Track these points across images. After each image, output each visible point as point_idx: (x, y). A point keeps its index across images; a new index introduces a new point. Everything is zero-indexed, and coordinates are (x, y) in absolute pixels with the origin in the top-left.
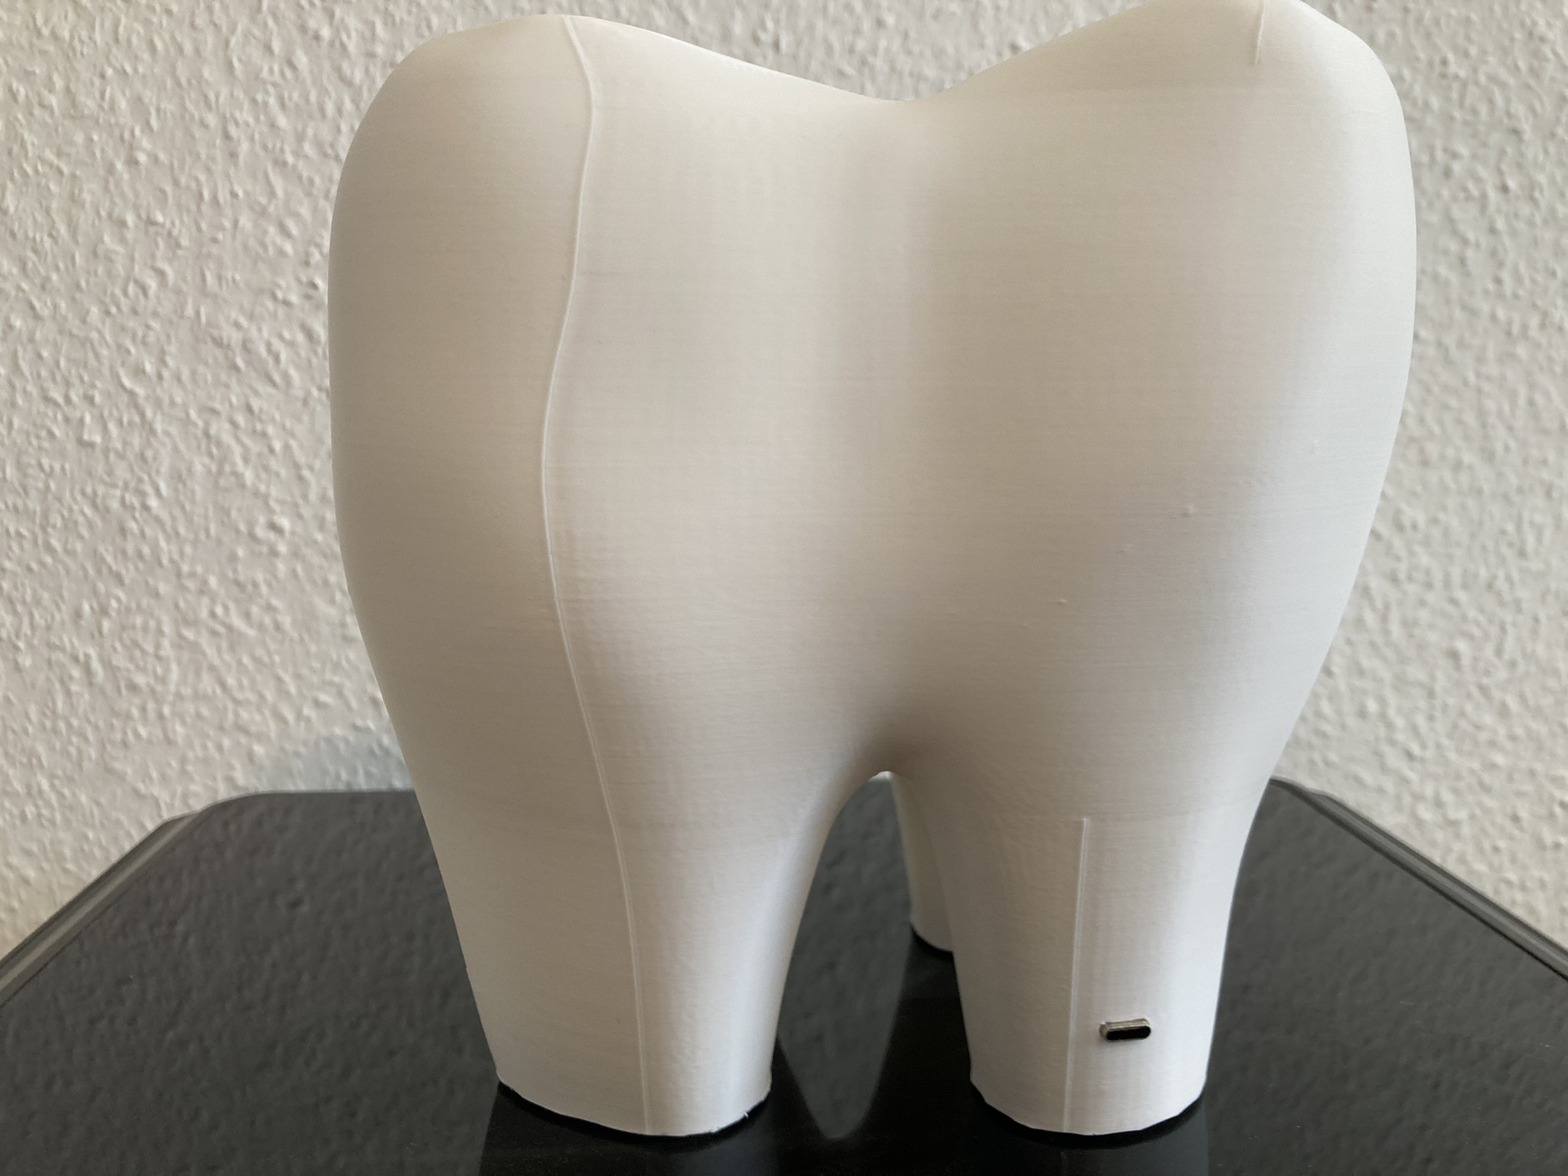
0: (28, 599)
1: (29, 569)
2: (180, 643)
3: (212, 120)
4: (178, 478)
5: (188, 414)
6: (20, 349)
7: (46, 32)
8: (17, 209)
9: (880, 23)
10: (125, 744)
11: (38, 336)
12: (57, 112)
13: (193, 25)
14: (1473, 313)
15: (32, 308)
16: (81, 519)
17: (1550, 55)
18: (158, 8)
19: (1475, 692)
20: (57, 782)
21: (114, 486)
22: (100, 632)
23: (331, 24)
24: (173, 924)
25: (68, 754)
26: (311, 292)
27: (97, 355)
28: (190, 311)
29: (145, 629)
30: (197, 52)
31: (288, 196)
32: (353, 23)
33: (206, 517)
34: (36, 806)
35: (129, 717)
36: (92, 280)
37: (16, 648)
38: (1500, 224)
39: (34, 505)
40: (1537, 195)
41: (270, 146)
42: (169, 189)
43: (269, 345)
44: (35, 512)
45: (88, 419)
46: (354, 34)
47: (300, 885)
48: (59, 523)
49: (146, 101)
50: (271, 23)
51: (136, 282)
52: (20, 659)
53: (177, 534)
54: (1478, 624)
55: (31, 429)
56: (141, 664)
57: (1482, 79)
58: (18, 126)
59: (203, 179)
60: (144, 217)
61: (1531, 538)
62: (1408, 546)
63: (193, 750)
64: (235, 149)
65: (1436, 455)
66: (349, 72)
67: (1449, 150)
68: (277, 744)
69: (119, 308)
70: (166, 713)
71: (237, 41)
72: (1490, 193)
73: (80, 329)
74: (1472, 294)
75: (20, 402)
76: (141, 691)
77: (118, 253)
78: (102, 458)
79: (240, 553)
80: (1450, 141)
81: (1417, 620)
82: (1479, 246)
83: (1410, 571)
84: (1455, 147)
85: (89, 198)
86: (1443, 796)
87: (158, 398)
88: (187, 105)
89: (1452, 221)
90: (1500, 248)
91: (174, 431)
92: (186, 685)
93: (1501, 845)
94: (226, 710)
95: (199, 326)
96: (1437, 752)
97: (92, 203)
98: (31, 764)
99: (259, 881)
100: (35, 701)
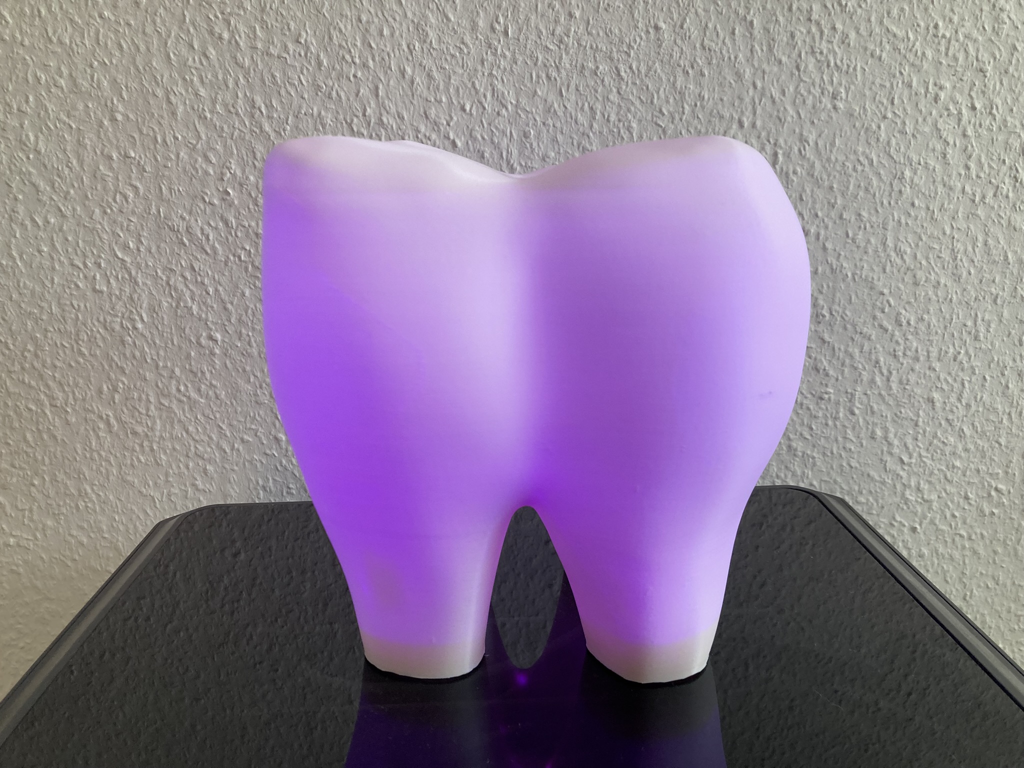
0: (71, 383)
1: (70, 365)
2: (160, 406)
3: (160, 92)
4: (152, 310)
5: (156, 272)
6: (55, 235)
7: (55, 40)
8: (46, 150)
9: (571, 15)
10: (132, 465)
11: (65, 228)
12: (66, 90)
13: (144, 32)
14: (951, 189)
15: (61, 211)
16: (98, 336)
17: (1007, 20)
18: (122, 23)
20: (95, 488)
21: (117, 316)
22: (114, 402)
23: (229, 29)
24: (167, 566)
25: (101, 472)
26: (225, 197)
27: (101, 238)
28: (154, 210)
29: (140, 399)
30: (148, 49)
31: (209, 138)
32: (242, 28)
33: (171, 333)
34: (85, 502)
35: (134, 450)
36: (94, 192)
37: (66, 411)
38: (970, 132)
39: (70, 328)
40: (994, 111)
41: (196, 107)
42: (136, 136)
43: (202, 229)
44: (71, 332)
45: (98, 277)
46: (243, 35)
47: (238, 544)
48: (86, 338)
49: (119, 81)
50: (192, 30)
51: (120, 193)
52: (69, 418)
53: (155, 343)
54: (947, 382)
55: (65, 283)
56: (139, 420)
57: (961, 38)
58: (42, 98)
59: (156, 129)
60: (123, 153)
61: (982, 329)
62: (904, 335)
63: (172, 469)
64: (175, 110)
65: (924, 279)
66: (241, 59)
67: (938, 84)
68: (220, 465)
69: (111, 209)
70: (155, 448)
71: (172, 41)
72: (964, 111)
73: (89, 223)
74: (950, 176)
75: (57, 267)
76: (140, 435)
77: (109, 176)
78: (108, 300)
79: (193, 354)
80: (939, 78)
81: (908, 381)
82: (955, 145)
83: (905, 349)
84: (942, 82)
85: (89, 143)
86: (922, 486)
87: (138, 263)
88: (144, 83)
89: (939, 130)
90: (970, 146)
91: (149, 283)
92: (165, 431)
93: (957, 514)
94: (190, 446)
95: (160, 220)
96: (919, 459)
97: (91, 145)
98: (80, 478)
99: (214, 542)
100: (80, 442)
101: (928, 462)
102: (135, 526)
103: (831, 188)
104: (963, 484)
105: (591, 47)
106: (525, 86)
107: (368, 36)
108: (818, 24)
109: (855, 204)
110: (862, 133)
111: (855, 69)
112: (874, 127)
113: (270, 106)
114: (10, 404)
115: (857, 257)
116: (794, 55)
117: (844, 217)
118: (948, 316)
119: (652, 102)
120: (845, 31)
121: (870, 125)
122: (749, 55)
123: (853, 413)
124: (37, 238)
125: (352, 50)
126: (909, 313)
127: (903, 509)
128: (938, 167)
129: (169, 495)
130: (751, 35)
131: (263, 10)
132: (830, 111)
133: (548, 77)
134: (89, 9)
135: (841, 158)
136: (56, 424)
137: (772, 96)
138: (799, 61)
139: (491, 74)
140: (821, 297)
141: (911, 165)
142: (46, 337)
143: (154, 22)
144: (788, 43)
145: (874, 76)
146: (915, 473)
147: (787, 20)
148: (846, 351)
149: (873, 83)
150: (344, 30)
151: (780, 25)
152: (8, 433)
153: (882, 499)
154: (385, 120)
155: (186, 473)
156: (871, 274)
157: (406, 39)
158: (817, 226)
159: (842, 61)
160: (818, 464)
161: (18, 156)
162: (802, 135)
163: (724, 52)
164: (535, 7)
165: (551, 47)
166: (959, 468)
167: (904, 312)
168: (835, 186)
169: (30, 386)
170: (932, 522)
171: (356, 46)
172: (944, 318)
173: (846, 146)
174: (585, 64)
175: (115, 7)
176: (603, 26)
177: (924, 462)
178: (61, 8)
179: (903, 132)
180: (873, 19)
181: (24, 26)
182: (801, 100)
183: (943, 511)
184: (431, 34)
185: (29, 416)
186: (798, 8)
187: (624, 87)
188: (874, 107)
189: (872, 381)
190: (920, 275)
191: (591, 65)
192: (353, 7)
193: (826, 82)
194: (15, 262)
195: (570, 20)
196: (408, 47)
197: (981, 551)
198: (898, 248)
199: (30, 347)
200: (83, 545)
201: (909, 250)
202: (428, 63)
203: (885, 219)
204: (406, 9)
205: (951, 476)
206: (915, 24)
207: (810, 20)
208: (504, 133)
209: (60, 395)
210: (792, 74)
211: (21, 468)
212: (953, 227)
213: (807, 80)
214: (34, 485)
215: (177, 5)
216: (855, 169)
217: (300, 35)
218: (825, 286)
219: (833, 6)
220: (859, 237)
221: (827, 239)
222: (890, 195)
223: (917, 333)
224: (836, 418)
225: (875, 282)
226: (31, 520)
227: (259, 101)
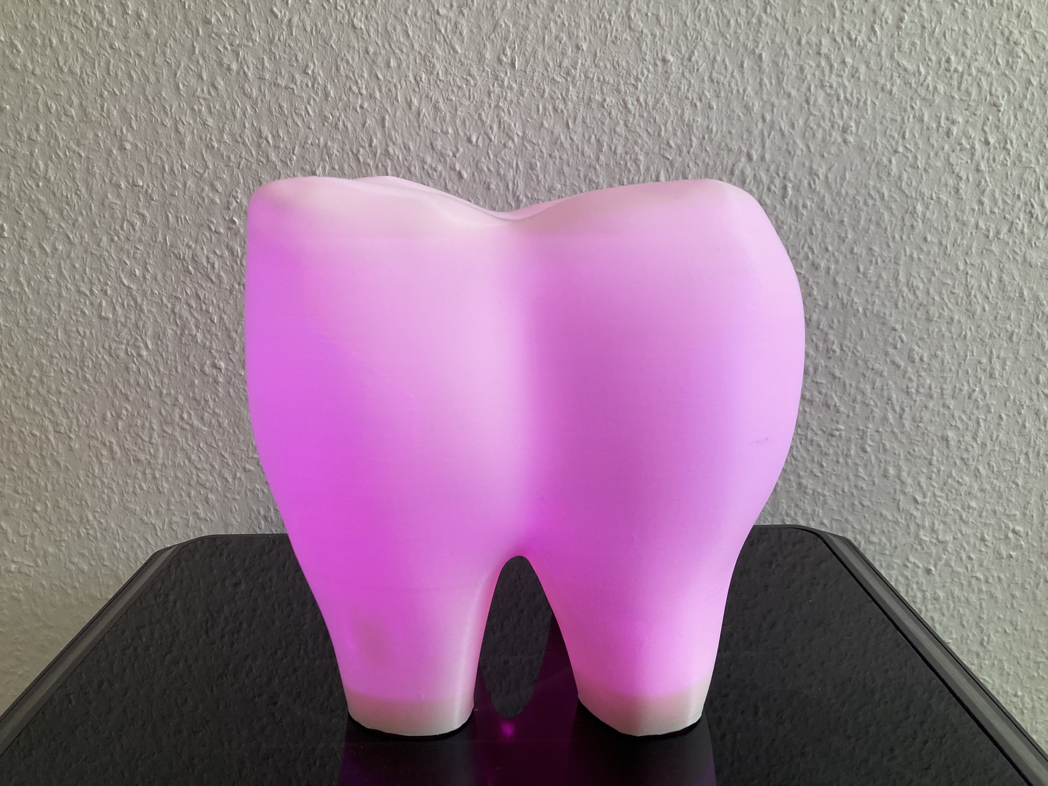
0: (75, 410)
1: (75, 392)
2: (163, 434)
3: (168, 122)
4: (158, 337)
5: (162, 300)
6: (62, 262)
7: (66, 69)
8: (55, 178)
9: (578, 48)
10: (135, 494)
11: (72, 255)
12: (76, 119)
13: (154, 63)
14: (964, 224)
15: (68, 238)
16: (103, 363)
17: (1022, 55)
18: (132, 53)
19: (958, 462)
20: (96, 515)
21: (122, 343)
22: (117, 429)
23: (237, 60)
24: (167, 596)
25: (103, 499)
26: (231, 225)
27: (107, 266)
28: (160, 238)
29: (143, 426)
30: (158, 80)
31: (216, 168)
32: (250, 59)
33: (175, 361)
34: (86, 529)
35: (136, 477)
36: (102, 220)
37: (70, 437)
38: (983, 167)
39: (76, 354)
40: (1009, 146)
41: (204, 137)
42: (145, 165)
43: (208, 258)
44: (76, 358)
45: (104, 304)
46: (251, 66)
47: (239, 574)
48: (90, 365)
49: (128, 111)
50: (201, 62)
51: (128, 221)
52: (72, 445)
53: (159, 371)
54: (962, 420)
55: (71, 309)
56: (142, 447)
57: (974, 72)
58: (52, 127)
59: (165, 159)
60: (131, 182)
61: (998, 367)
62: (917, 372)
63: (174, 497)
64: (183, 139)
65: (937, 315)
66: (249, 90)
67: (950, 118)
68: (222, 494)
69: (119, 237)
70: (157, 476)
71: (181, 72)
72: (977, 146)
73: (97, 250)
74: (963, 212)
75: (64, 294)
76: (142, 462)
77: (117, 204)
78: (113, 326)
79: (196, 382)
80: (951, 113)
81: (922, 418)
82: (968, 180)
83: (918, 387)
84: (954, 117)
85: (98, 171)
86: (936, 526)
87: (144, 290)
88: (153, 113)
89: (951, 165)
90: (983, 181)
91: (154, 310)
92: (168, 459)
93: (973, 556)
94: (192, 474)
95: (166, 247)
96: (933, 499)
97: (100, 174)
98: (82, 505)
99: (215, 571)
100: (83, 469)
101: (943, 502)
102: (136, 554)
103: (842, 222)
104: (979, 525)
105: (599, 80)
106: (532, 118)
107: (375, 68)
108: (828, 58)
109: (866, 238)
110: (873, 167)
111: (865, 103)
112: (885, 161)
113: (276, 136)
114: (14, 430)
115: (868, 291)
116: (804, 89)
117: (855, 251)
118: (962, 353)
119: (659, 135)
120: (855, 65)
121: (881, 159)
122: (758, 88)
123: (865, 451)
124: (44, 265)
125: (359, 81)
126: (922, 349)
127: (917, 550)
128: (951, 203)
129: (170, 523)
130: (760, 67)
131: (271, 42)
132: (839, 144)
133: (555, 109)
134: (99, 39)
135: (852, 192)
136: (60, 451)
137: (781, 129)
138: (808, 94)
139: (497, 106)
140: (831, 332)
141: (923, 199)
142: (51, 363)
143: (164, 54)
144: (797, 77)
145: (885, 110)
146: (929, 513)
147: (796, 54)
148: (857, 388)
149: (884, 117)
150: (351, 62)
151: (789, 59)
152: (12, 458)
153: (896, 539)
154: (391, 150)
155: (188, 502)
156: (883, 310)
157: (413, 70)
158: (828, 260)
159: (852, 95)
160: (829, 502)
161: (28, 184)
162: (811, 168)
163: (733, 85)
164: (541, 39)
165: (558, 79)
166: (974, 509)
167: (916, 348)
168: (846, 220)
169: (35, 412)
170: (947, 564)
171: (363, 77)
172: (958, 355)
173: (857, 180)
174: (592, 96)
175: (126, 37)
176: (610, 58)
177: (939, 502)
178: (72, 38)
179: (915, 167)
180: (883, 53)
181: (35, 55)
182: (811, 134)
183: (958, 553)
184: (438, 66)
185: (33, 442)
186: (808, 42)
187: (631, 120)
188: (885, 142)
189: (885, 418)
190: (932, 309)
191: (598, 97)
192: (360, 39)
193: (836, 116)
194: (22, 288)
195: (577, 53)
196: (415, 79)
197: (999, 595)
198: (910, 282)
199: (35, 373)
200: (83, 572)
201: (921, 286)
202: (435, 94)
203: (897, 254)
204: (413, 41)
205: (967, 517)
206: (927, 59)
207: (819, 54)
208: (510, 164)
209: (65, 421)
210: (801, 108)
211: (24, 494)
212: (966, 263)
213: (817, 113)
214: (36, 511)
215: (187, 37)
216: (866, 203)
217: (307, 65)
218: (835, 321)
219: (842, 40)
220: (871, 272)
221: (837, 273)
222: (902, 230)
223: (930, 370)
224: (847, 456)
225: (887, 317)
226: (33, 546)
227: (266, 131)
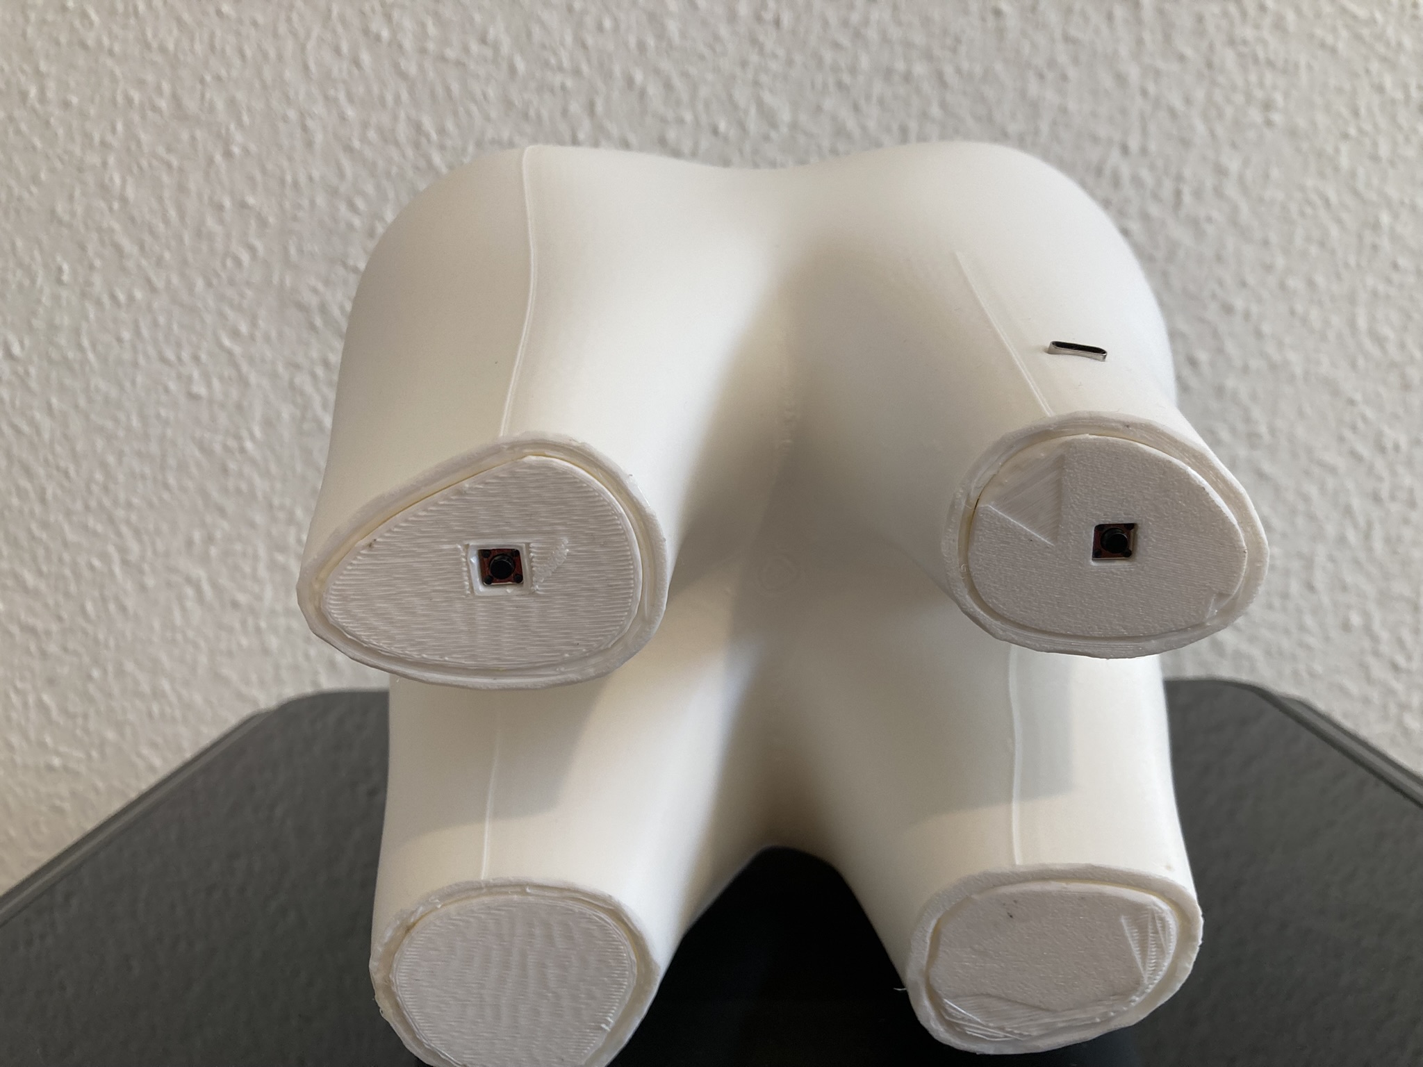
1: (152, 505)
3: (292, 114)
4: (269, 424)
5: (276, 369)
6: (141, 318)
7: (155, 45)
8: (136, 198)
10: (229, 653)
11: (156, 305)
12: (166, 114)
13: (275, 34)
15: (150, 281)
16: (191, 461)
20: (177, 685)
22: (208, 557)
23: (390, 27)
24: (272, 809)
27: (202, 320)
29: (244, 554)
30: (280, 57)
31: (356, 177)
32: (408, 24)
33: (293, 458)
34: (161, 705)
35: (232, 629)
36: (197, 256)
39: (154, 448)
41: (340, 135)
42: (259, 177)
44: (155, 455)
45: (195, 375)
46: (409, 34)
47: (376, 775)
48: (174, 464)
50: (340, 29)
51: (233, 256)
55: (151, 385)
56: (242, 584)
59: (286, 166)
60: (238, 200)
62: (1390, 467)
63: (286, 658)
64: (312, 139)
69: (219, 280)
70: (262, 627)
71: (312, 46)
73: (188, 299)
75: (141, 362)
81: (1400, 538)
83: (1392, 490)
85: (193, 187)
87: (251, 356)
97: (196, 190)
103: (1266, 243)
107: (582, 31)
109: (1304, 266)
110: (1311, 160)
111: (1297, 64)
112: (1330, 149)
113: (442, 131)
114: (66, 559)
115: (1311, 346)
116: (1204, 46)
117: (1288, 284)
123: (1310, 587)
124: (116, 321)
126: (1397, 431)
132: (1260, 127)
136: (128, 591)
138: (1211, 55)
140: (1255, 406)
141: (1389, 205)
142: (120, 461)
143: (289, 20)
144: (1193, 30)
145: (1327, 75)
148: (1298, 491)
149: (1325, 85)
150: (548, 23)
158: (1247, 299)
162: (1217, 163)
167: (1388, 430)
168: (1272, 239)
169: (95, 533)
171: (565, 45)
179: (1375, 158)
181: (115, 28)
182: (1217, 112)
185: (91, 577)
188: (1328, 121)
189: (1342, 540)
193: (1253, 85)
194: (85, 355)
198: (1375, 330)
199: (99, 476)
201: (1392, 335)
202: (665, 65)
203: (1353, 288)
209: (135, 546)
210: (1201, 75)
211: (76, 653)
213: (1225, 82)
214: (91, 679)
216: (1302, 214)
217: (487, 31)
220: (1313, 315)
221: (1262, 318)
222: (1359, 252)
223: (1411, 464)
224: (1285, 596)
225: (1341, 384)
226: (86, 731)
227: (428, 123)
